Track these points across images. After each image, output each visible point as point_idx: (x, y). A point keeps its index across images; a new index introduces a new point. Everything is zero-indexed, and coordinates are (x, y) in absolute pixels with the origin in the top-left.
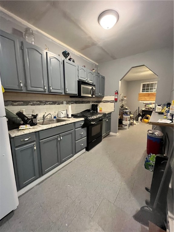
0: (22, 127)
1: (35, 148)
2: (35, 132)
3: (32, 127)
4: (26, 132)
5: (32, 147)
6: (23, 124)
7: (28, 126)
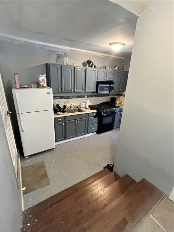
0: (59, 113)
1: (64, 124)
2: (65, 117)
3: (63, 114)
4: (60, 116)
5: (62, 124)
6: (59, 112)
7: (61, 113)
